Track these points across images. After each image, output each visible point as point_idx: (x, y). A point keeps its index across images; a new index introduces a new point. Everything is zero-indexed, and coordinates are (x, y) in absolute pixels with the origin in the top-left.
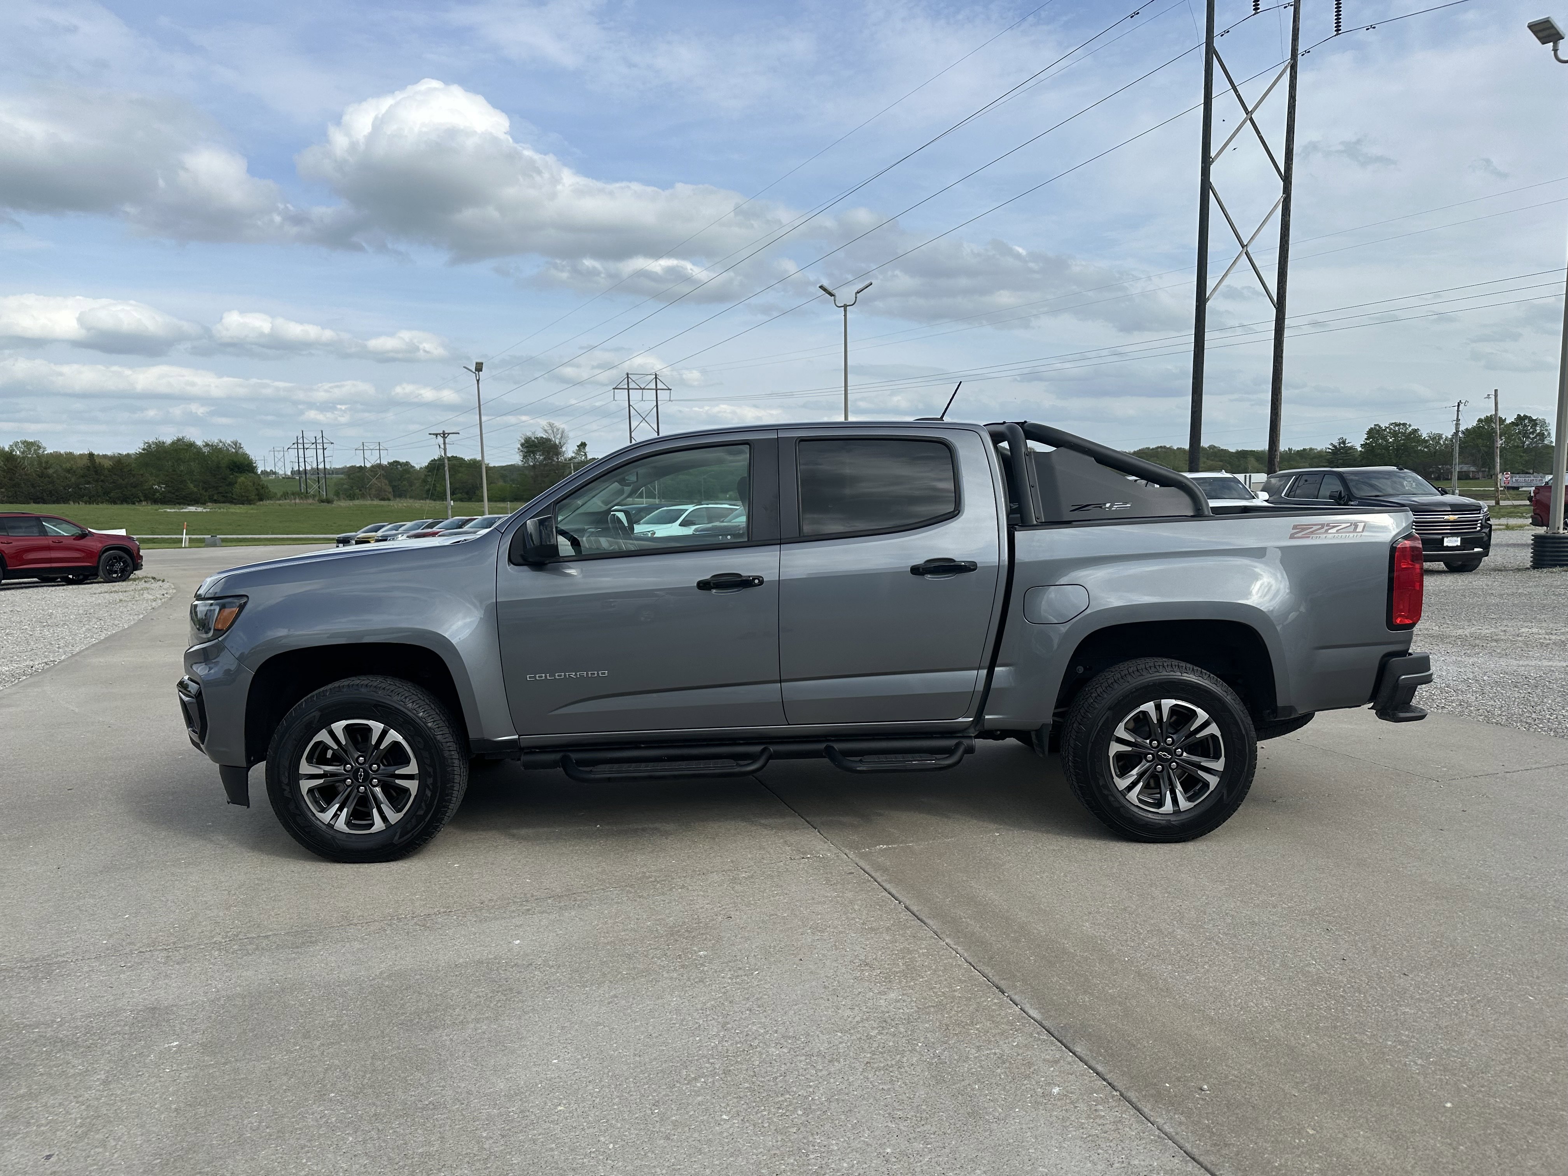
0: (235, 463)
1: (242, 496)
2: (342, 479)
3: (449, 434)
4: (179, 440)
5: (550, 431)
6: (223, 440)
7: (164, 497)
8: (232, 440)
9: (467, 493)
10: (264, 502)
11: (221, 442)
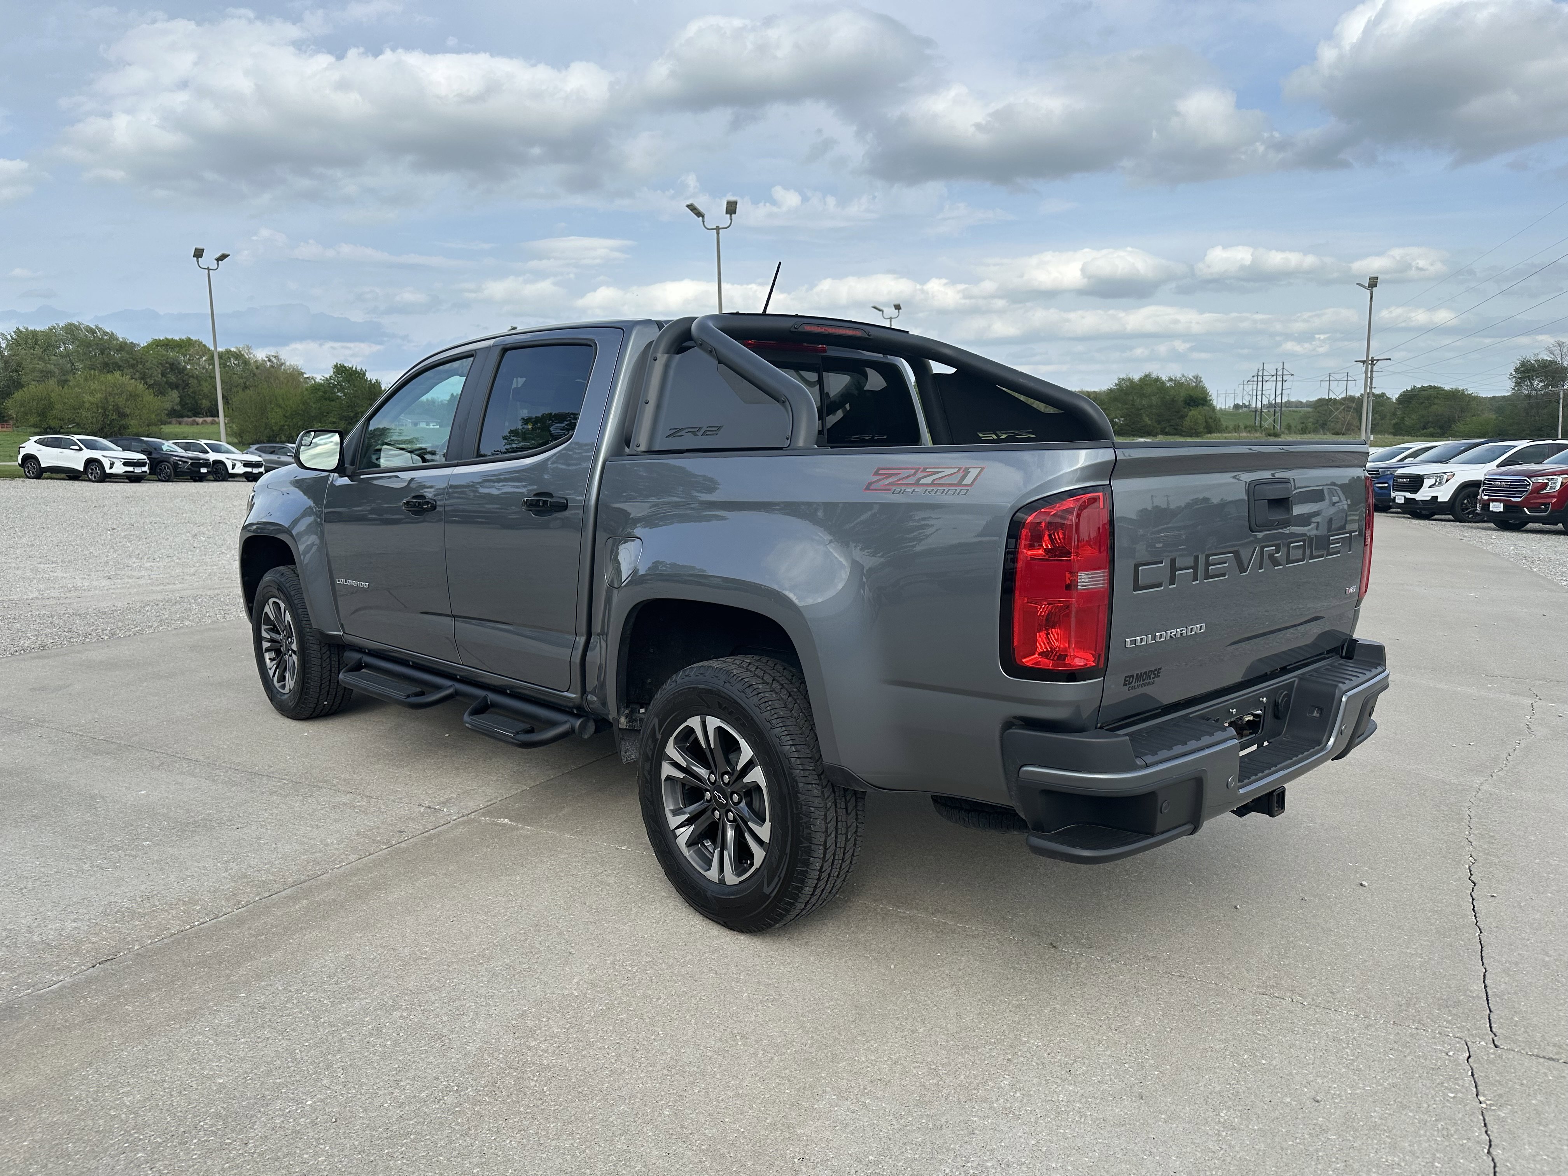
0: (1191, 397)
1: (1191, 429)
2: (1309, 412)
3: (1378, 360)
4: (1146, 376)
5: (1557, 352)
6: (1186, 375)
7: (1122, 429)
8: (1193, 375)
9: (1441, 428)
10: (1213, 435)
11: (1183, 376)
